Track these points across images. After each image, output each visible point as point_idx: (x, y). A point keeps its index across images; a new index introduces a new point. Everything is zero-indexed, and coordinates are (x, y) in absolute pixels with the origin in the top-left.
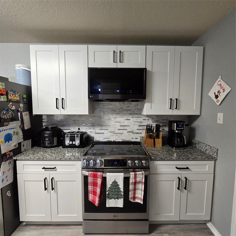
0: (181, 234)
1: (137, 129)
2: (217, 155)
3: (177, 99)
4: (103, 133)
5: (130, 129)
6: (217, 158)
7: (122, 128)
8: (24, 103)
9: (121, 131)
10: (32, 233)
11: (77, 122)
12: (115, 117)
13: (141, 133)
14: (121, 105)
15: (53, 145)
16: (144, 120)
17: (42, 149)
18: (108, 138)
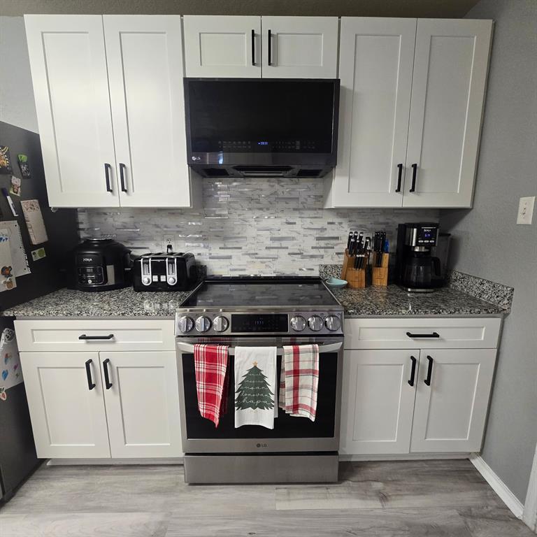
0: (413, 483)
1: (313, 248)
2: (511, 304)
3: (415, 166)
4: (230, 257)
5: (296, 247)
6: (508, 311)
7: (276, 244)
8: (24, 177)
9: (273, 253)
10: (69, 483)
11: (165, 229)
12: (257, 218)
13: (322, 257)
14: (273, 186)
15: (106, 284)
16: (329, 223)
17: (79, 294)
18: (242, 270)
